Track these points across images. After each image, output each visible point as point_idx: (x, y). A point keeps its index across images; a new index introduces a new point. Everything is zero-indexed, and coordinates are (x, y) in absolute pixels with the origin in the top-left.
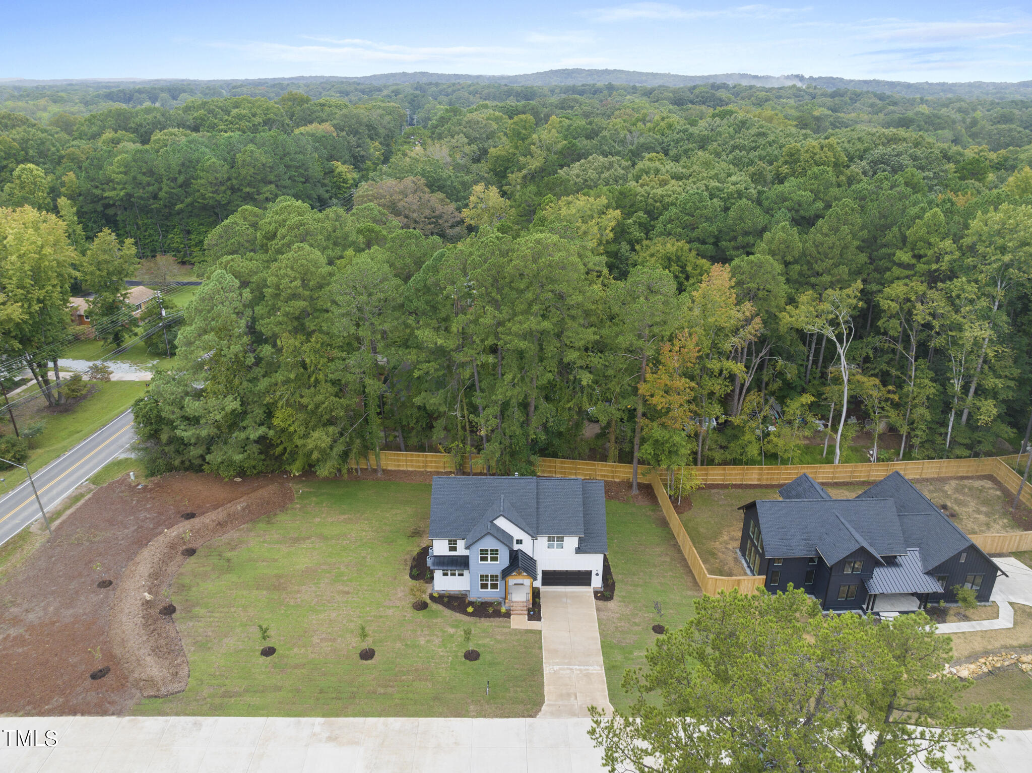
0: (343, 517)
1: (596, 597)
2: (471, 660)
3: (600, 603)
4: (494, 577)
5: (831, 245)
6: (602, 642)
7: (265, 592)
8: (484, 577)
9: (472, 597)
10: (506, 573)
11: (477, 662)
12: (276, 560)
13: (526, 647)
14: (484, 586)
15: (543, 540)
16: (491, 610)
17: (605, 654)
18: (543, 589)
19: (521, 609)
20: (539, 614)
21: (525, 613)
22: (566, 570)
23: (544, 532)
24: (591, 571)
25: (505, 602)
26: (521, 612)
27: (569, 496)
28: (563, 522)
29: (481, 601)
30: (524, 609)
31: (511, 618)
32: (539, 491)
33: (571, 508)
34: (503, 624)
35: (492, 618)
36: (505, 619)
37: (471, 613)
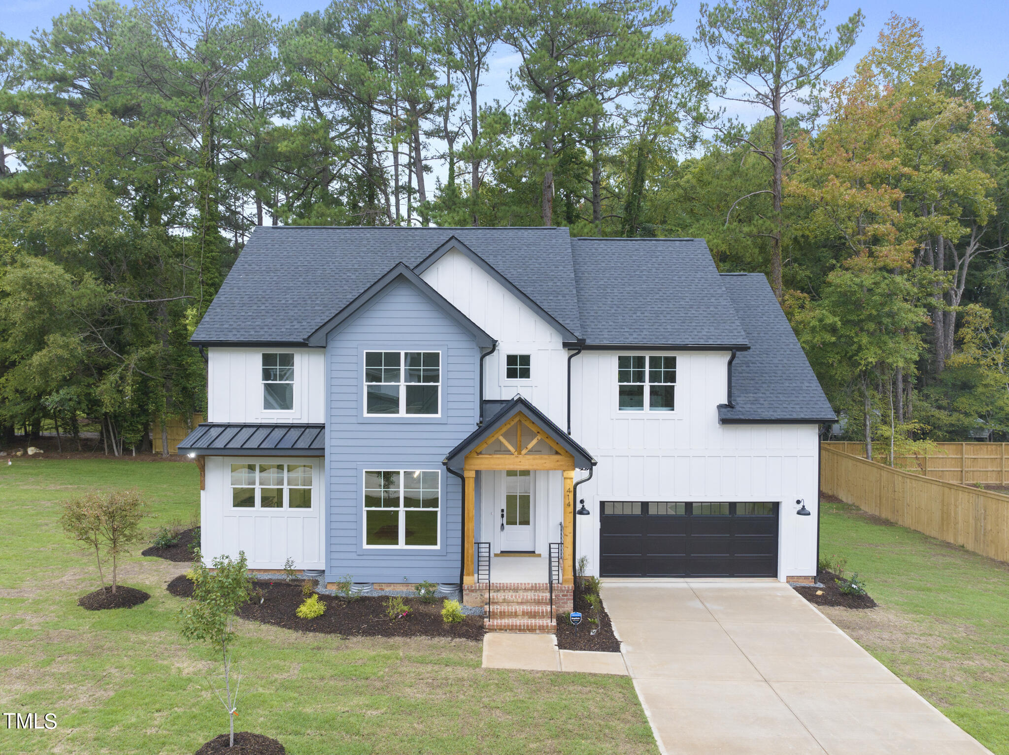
4: (421, 486)
8: (379, 487)
9: (331, 583)
15: (602, 371)
19: (527, 609)
20: (606, 631)
21: (547, 626)
22: (686, 503)
23: (607, 336)
24: (776, 506)
25: (461, 591)
26: (526, 621)
27: (673, 267)
28: (669, 317)
29: (366, 595)
30: (543, 612)
31: (482, 640)
32: (581, 260)
33: (686, 289)
34: (444, 655)
35: (399, 636)
36: (458, 640)
37: (310, 620)
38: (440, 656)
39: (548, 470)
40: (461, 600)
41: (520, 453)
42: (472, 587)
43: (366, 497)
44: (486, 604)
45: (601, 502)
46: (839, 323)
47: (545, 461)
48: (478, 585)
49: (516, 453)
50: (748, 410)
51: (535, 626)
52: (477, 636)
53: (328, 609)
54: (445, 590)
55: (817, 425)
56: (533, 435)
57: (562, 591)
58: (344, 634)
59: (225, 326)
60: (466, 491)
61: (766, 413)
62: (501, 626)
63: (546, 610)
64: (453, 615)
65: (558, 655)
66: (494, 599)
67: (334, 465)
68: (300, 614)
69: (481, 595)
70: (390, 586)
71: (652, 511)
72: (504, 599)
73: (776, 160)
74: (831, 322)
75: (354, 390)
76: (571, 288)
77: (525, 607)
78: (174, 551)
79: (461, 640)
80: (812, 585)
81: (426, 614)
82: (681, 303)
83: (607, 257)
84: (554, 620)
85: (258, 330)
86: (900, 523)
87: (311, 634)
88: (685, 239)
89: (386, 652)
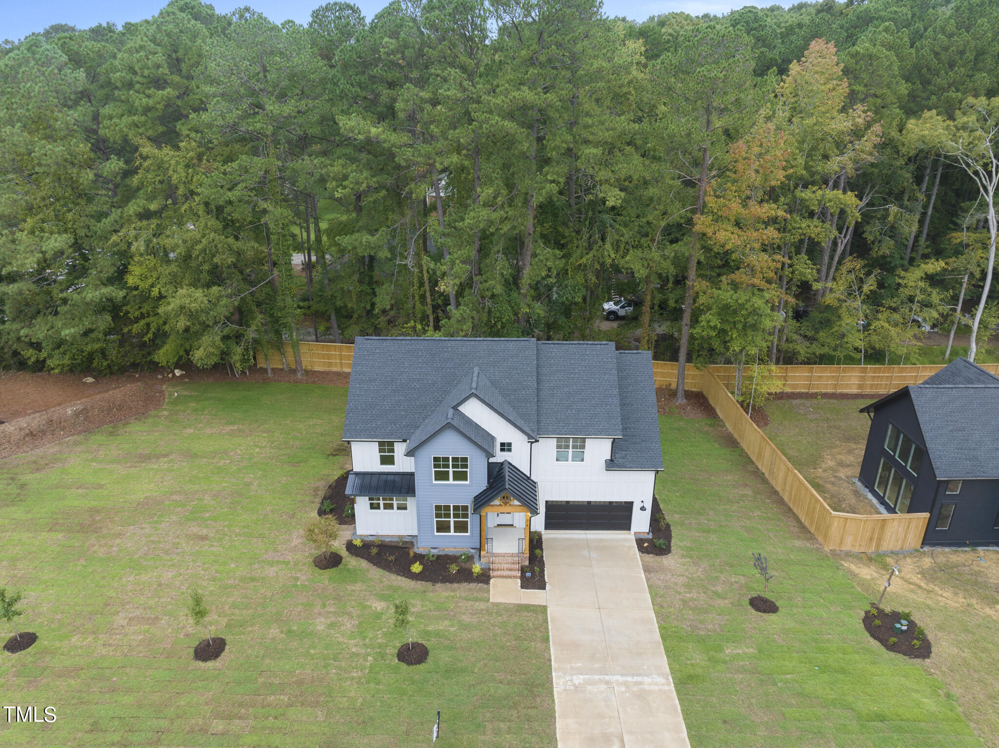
0: (229, 428)
1: (641, 549)
2: (410, 663)
3: (650, 558)
4: (461, 510)
5: (961, 48)
6: (661, 628)
7: (60, 536)
8: (441, 511)
9: (421, 548)
10: (482, 501)
11: (422, 667)
12: (101, 486)
13: (518, 638)
14: (443, 527)
15: (548, 446)
16: (454, 569)
17: (670, 652)
18: (548, 535)
19: (508, 567)
20: (542, 577)
21: (517, 575)
22: (588, 501)
23: (551, 429)
24: (631, 504)
25: (480, 554)
26: (508, 573)
27: (593, 370)
28: (584, 414)
30: (515, 568)
31: (489, 584)
32: (542, 363)
34: (475, 595)
35: (456, 583)
37: (418, 575)
40: (480, 563)
42: (485, 555)
44: (491, 564)
45: (547, 503)
47: (517, 509)
49: (504, 505)
50: (620, 463)
51: (512, 575)
52: (487, 582)
53: (423, 567)
54: (473, 551)
58: (433, 582)
59: (357, 428)
60: (482, 520)
61: (629, 465)
62: (497, 575)
64: (477, 571)
65: (520, 593)
66: (494, 561)
67: (420, 502)
68: (413, 571)
69: (489, 559)
70: (448, 549)
72: (499, 561)
75: (428, 472)
76: (534, 396)
79: (481, 585)
80: (646, 536)
81: (466, 568)
82: (593, 402)
84: (520, 572)
85: (375, 431)
87: (420, 582)
89: (452, 594)
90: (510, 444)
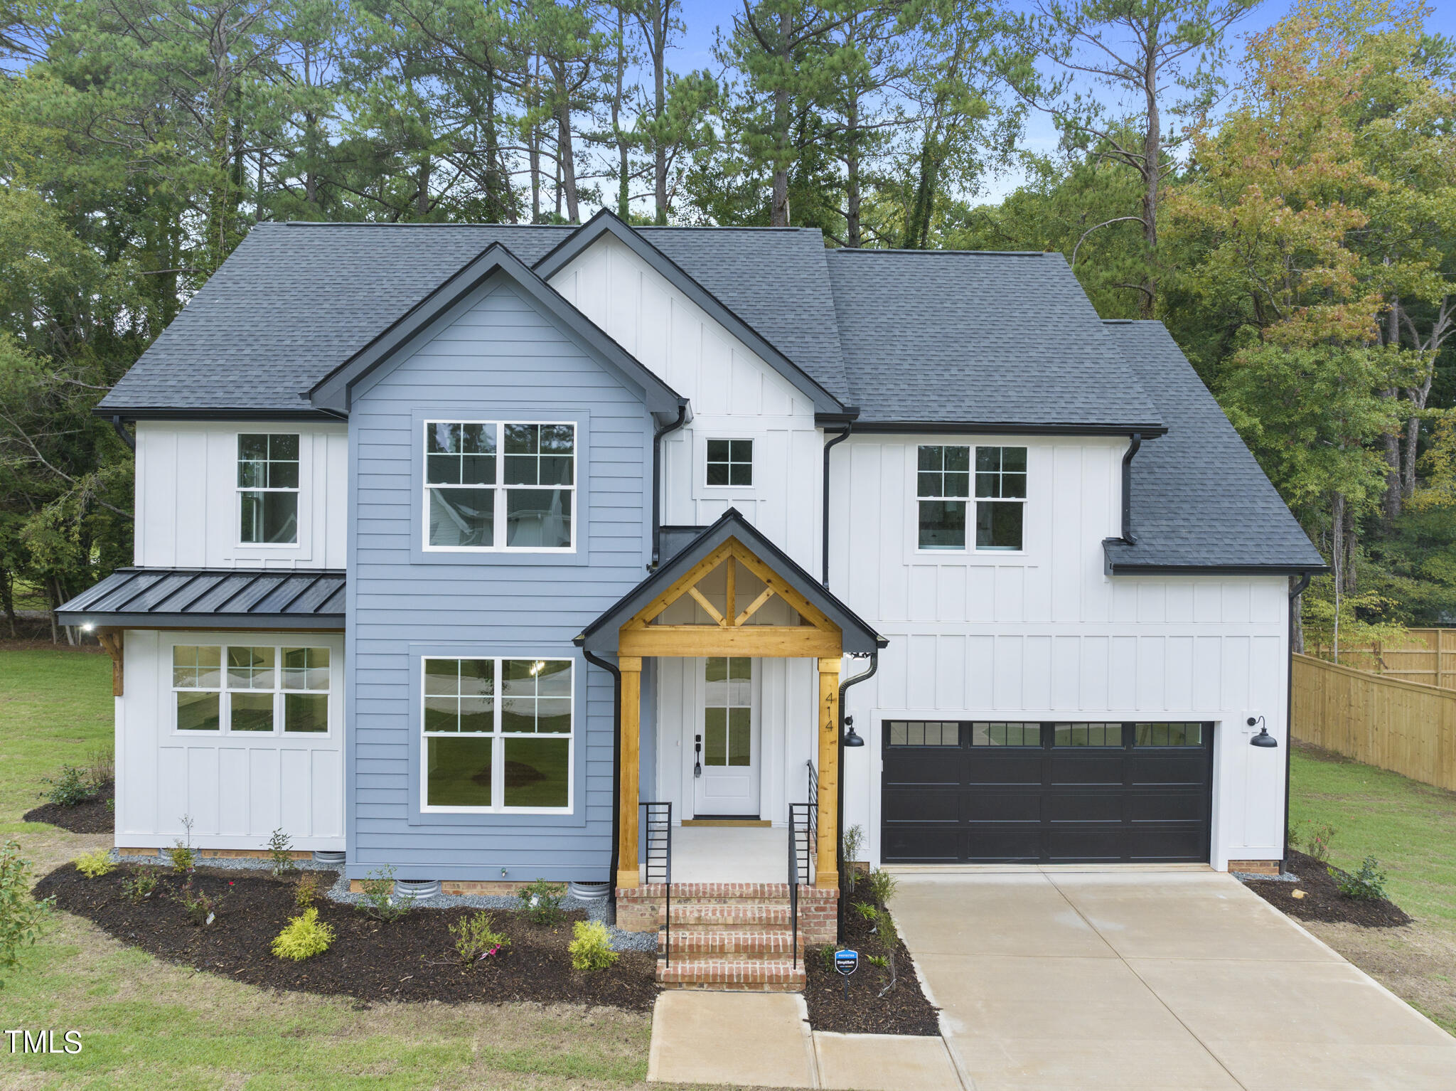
1: (1291, 907)
15: (886, 474)
19: (746, 940)
20: (906, 984)
21: (787, 977)
22: (1041, 723)
23: (897, 408)
24: (1209, 729)
25: (613, 900)
26: (742, 966)
27: (1011, 297)
28: (1010, 377)
29: (426, 905)
30: (777, 946)
31: (651, 1010)
32: (843, 283)
33: (1037, 332)
34: (566, 1049)
35: (476, 1000)
36: (599, 1010)
37: (297, 964)
38: (558, 1053)
39: (784, 659)
40: (612, 920)
41: (732, 623)
42: (633, 892)
43: (428, 712)
44: (662, 929)
45: (884, 722)
46: (1261, 427)
47: (781, 639)
48: (645, 887)
49: (724, 623)
50: (1160, 548)
51: (762, 975)
52: (640, 999)
53: (340, 937)
54: (583, 895)
55: (1285, 579)
56: (759, 587)
57: (816, 900)
58: (362, 997)
59: (169, 383)
60: (623, 697)
61: (1195, 555)
62: (691, 976)
63: (784, 941)
64: (594, 956)
65: (810, 1046)
66: (677, 918)
67: (365, 647)
68: (278, 951)
69: (653, 909)
70: (474, 887)
71: (979, 739)
72: (699, 918)
73: (1147, 169)
74: (1247, 425)
75: (404, 498)
76: (829, 323)
77: (741, 935)
78: (84, 811)
79: (607, 1010)
80: (1275, 876)
81: (539, 951)
82: (1031, 354)
83: (890, 279)
84: (800, 962)
85: (231, 389)
86: (1360, 757)
87: (293, 996)
88: (1028, 253)
89: (443, 1043)
90: (743, 449)
